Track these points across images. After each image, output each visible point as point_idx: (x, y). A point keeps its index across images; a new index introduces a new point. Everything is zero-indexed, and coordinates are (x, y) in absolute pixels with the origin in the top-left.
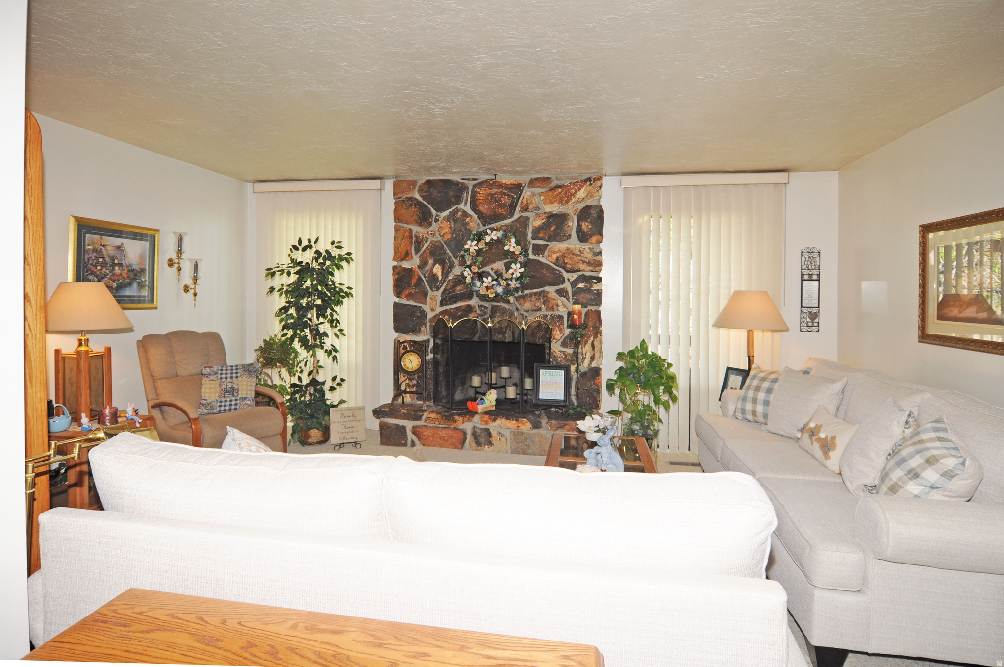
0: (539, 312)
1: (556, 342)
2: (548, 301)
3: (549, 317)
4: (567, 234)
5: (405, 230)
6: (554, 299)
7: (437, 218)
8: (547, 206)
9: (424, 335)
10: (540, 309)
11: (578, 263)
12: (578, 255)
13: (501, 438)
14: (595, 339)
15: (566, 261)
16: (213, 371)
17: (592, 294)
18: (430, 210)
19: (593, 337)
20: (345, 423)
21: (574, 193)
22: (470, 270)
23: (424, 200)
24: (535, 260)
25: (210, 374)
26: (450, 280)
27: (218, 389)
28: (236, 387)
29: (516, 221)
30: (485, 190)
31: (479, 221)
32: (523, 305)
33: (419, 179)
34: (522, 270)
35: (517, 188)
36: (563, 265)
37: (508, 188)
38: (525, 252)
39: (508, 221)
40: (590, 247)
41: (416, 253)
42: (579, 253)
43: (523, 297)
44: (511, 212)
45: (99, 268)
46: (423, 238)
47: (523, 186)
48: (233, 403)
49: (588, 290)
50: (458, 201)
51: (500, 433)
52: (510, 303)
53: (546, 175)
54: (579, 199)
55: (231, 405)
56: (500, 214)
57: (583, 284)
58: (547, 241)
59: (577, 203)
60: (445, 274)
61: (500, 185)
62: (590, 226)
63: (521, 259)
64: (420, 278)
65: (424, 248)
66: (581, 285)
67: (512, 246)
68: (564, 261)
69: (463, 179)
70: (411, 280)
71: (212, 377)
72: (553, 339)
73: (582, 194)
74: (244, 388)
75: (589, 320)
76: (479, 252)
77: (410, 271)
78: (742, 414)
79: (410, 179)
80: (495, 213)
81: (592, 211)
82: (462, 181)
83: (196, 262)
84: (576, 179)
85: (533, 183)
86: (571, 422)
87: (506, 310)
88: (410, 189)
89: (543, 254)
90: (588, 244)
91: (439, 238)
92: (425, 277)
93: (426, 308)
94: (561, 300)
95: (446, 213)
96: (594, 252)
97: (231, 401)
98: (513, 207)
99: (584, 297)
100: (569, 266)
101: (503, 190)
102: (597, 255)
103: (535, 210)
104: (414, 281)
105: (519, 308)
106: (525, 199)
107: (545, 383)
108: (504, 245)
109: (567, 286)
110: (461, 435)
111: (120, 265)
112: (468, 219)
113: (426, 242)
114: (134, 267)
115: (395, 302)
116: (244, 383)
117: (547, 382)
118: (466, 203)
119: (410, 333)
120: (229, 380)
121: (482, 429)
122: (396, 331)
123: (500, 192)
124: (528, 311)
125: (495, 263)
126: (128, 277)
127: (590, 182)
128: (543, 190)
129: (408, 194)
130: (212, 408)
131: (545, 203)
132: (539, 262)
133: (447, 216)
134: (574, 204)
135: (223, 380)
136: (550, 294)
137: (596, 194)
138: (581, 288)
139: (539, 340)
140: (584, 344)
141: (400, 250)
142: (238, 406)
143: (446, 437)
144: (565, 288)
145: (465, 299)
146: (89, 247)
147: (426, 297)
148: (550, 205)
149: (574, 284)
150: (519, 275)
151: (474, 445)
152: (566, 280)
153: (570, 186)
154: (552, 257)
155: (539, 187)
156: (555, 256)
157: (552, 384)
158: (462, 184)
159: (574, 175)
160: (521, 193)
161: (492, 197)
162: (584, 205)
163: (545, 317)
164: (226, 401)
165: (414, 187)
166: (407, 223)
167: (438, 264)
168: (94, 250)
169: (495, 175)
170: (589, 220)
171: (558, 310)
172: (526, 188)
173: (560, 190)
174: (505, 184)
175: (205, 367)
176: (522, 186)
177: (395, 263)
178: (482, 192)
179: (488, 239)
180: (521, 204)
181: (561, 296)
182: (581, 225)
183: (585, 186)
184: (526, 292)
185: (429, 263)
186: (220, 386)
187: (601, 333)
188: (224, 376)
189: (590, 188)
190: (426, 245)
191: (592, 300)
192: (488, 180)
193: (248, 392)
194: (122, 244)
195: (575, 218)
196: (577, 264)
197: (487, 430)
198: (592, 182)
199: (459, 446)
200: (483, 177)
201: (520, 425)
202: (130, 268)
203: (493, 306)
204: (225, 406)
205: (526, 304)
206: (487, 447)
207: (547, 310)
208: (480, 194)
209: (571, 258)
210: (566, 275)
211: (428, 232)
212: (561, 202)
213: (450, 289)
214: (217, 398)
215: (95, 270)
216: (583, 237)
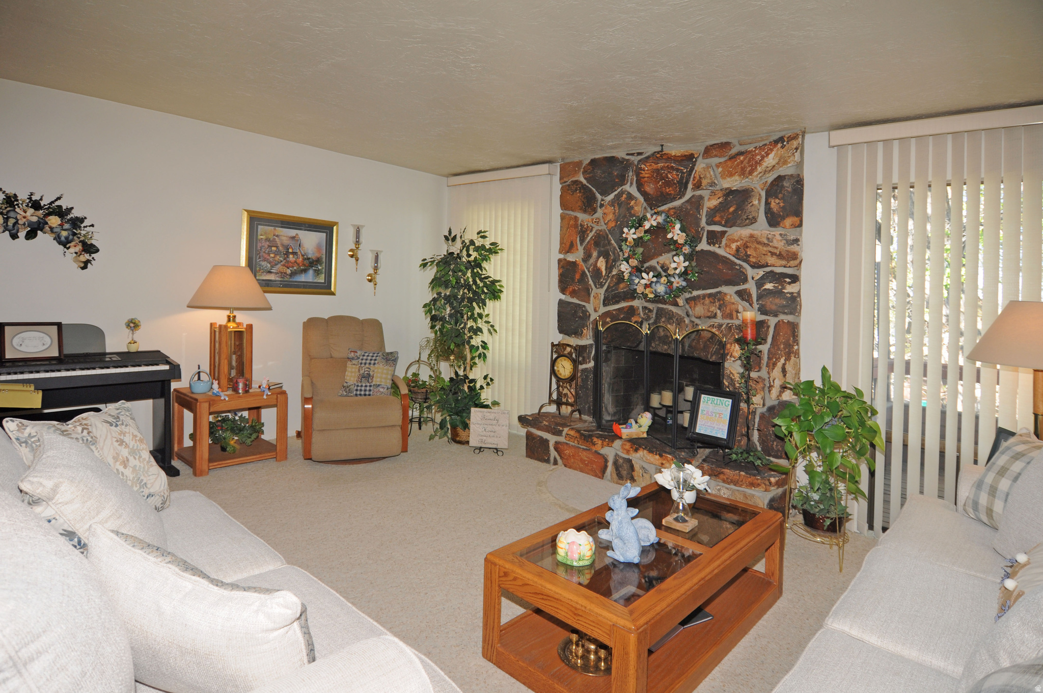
0: (714, 320)
1: (733, 361)
2: (726, 306)
3: (724, 326)
4: (750, 217)
5: (570, 219)
6: (733, 303)
7: (602, 202)
8: (725, 181)
9: (587, 340)
10: (715, 316)
11: (764, 255)
12: (765, 244)
13: (644, 474)
14: (787, 362)
15: (748, 253)
16: (357, 356)
17: (784, 298)
18: (594, 194)
19: (784, 358)
20: (486, 426)
21: (760, 161)
22: (628, 263)
23: (588, 182)
24: (710, 251)
25: (353, 359)
26: (613, 275)
27: (357, 374)
28: (371, 373)
29: (687, 201)
30: (650, 165)
31: (645, 204)
32: (694, 310)
33: (585, 159)
34: (687, 264)
35: (690, 159)
36: (745, 257)
37: (678, 161)
38: (693, 240)
39: (677, 203)
40: (782, 233)
41: (581, 244)
42: (766, 242)
43: (694, 299)
44: (680, 191)
45: (272, 255)
46: (588, 227)
47: (696, 156)
48: (368, 388)
49: (778, 293)
50: (622, 180)
51: (644, 468)
52: (678, 306)
53: (724, 140)
54: (768, 167)
55: (365, 390)
56: (668, 194)
57: (772, 284)
58: (724, 226)
59: (765, 174)
60: (609, 268)
61: (668, 158)
62: (782, 204)
63: (687, 250)
64: (584, 272)
65: (589, 238)
66: (769, 286)
67: (676, 233)
68: (746, 252)
69: (628, 154)
70: (574, 275)
71: (354, 362)
72: (731, 357)
73: (771, 160)
74: (379, 375)
75: (779, 334)
76: (638, 242)
77: (574, 264)
78: (973, 510)
79: (576, 160)
80: (662, 193)
81: (785, 184)
82: (627, 157)
83: (377, 253)
84: (763, 140)
85: (708, 151)
86: (729, 471)
87: (673, 315)
88: (576, 171)
89: (720, 243)
90: (780, 229)
91: (604, 227)
92: (589, 271)
93: (590, 307)
94: (741, 305)
95: (612, 196)
96: (787, 241)
97: (366, 386)
98: (683, 186)
99: (772, 303)
100: (753, 260)
101: (671, 163)
102: (793, 244)
103: (711, 186)
104: (577, 276)
105: (691, 312)
106: (697, 173)
107: (705, 413)
108: (667, 233)
109: (751, 286)
110: (602, 461)
111: (294, 253)
112: (632, 203)
113: (591, 231)
114: (310, 256)
115: (560, 300)
116: (379, 370)
117: (708, 412)
118: (631, 184)
119: (573, 336)
120: (367, 365)
121: (624, 459)
122: (561, 332)
123: (668, 166)
124: (699, 318)
125: (661, 255)
126: (304, 265)
127: (783, 143)
128: (722, 160)
129: (573, 177)
130: (350, 391)
131: (723, 176)
132: (714, 254)
133: (612, 200)
134: (761, 175)
135: (363, 365)
136: (728, 297)
137: (792, 158)
138: (769, 289)
139: (712, 356)
140: (771, 367)
141: (565, 241)
142: (371, 393)
143: (586, 461)
144: (747, 289)
145: (628, 298)
146: (262, 237)
147: (589, 295)
148: (729, 179)
149: (760, 283)
150: (683, 270)
151: (615, 476)
152: (749, 278)
153: (755, 151)
154: (730, 247)
155: (716, 156)
156: (734, 246)
157: (714, 415)
158: (628, 160)
159: (761, 135)
160: (694, 165)
161: (658, 174)
162: (775, 176)
163: (720, 326)
164: (362, 386)
165: (579, 169)
166: (573, 211)
167: (602, 257)
168: (267, 240)
169: (662, 146)
170: (780, 196)
171: (737, 318)
172: (700, 159)
173: (742, 158)
174: (675, 156)
175: (351, 352)
176: (694, 157)
177: (562, 256)
178: (646, 169)
179: (647, 225)
180: (694, 180)
181: (743, 299)
182: (770, 204)
183: (775, 149)
184: (695, 293)
185: (594, 255)
186: (359, 371)
187: (797, 354)
188: (364, 361)
189: (782, 151)
190: (591, 235)
191: (784, 306)
192: (655, 152)
193: (383, 380)
194: (297, 234)
195: (763, 194)
196: (763, 257)
197: (630, 461)
198: (785, 143)
199: (600, 475)
200: (650, 150)
201: (664, 462)
202: (305, 257)
203: (659, 309)
204: (361, 390)
205: (697, 309)
206: (629, 481)
207: (724, 317)
208: (644, 170)
209: (755, 249)
210: (750, 272)
211: (593, 220)
212: (743, 173)
213: (613, 287)
214: (355, 382)
215: (268, 257)
216: (773, 220)
